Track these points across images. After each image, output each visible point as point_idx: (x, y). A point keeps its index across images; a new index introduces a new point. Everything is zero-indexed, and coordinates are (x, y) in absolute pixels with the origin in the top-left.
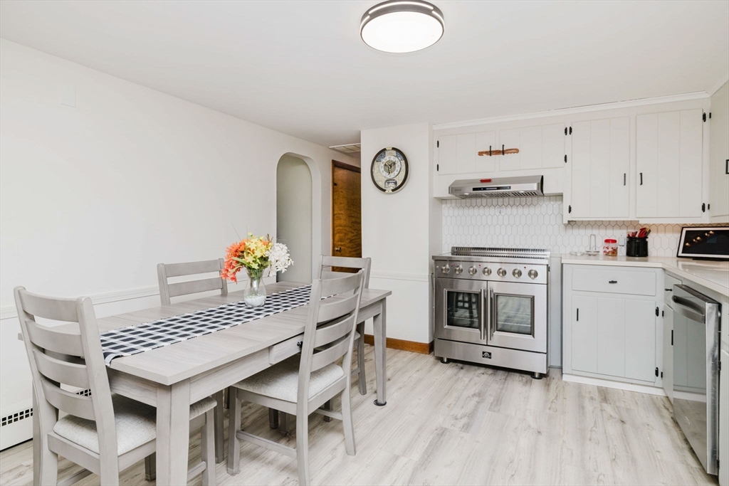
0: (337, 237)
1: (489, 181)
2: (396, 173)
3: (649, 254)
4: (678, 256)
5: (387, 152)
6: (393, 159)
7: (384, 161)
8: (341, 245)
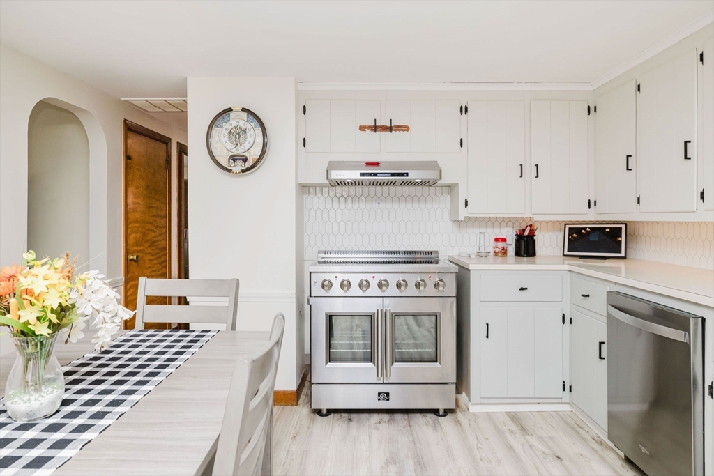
0: (132, 238)
1: (377, 164)
2: (247, 145)
3: (537, 254)
4: (564, 255)
5: (232, 114)
6: (243, 124)
7: (228, 126)
8: (138, 251)
